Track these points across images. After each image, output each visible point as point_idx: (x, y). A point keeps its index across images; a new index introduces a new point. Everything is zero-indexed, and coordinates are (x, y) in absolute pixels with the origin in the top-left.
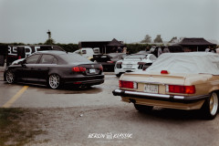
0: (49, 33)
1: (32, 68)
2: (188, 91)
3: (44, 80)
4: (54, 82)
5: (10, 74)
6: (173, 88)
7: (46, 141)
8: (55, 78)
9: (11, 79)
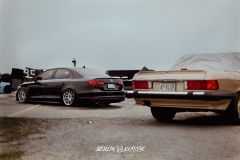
0: (74, 62)
1: (46, 84)
2: (209, 86)
3: (59, 97)
4: (69, 98)
5: (23, 93)
6: (193, 84)
7: (41, 138)
8: (70, 94)
9: (24, 97)
